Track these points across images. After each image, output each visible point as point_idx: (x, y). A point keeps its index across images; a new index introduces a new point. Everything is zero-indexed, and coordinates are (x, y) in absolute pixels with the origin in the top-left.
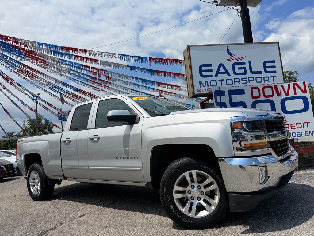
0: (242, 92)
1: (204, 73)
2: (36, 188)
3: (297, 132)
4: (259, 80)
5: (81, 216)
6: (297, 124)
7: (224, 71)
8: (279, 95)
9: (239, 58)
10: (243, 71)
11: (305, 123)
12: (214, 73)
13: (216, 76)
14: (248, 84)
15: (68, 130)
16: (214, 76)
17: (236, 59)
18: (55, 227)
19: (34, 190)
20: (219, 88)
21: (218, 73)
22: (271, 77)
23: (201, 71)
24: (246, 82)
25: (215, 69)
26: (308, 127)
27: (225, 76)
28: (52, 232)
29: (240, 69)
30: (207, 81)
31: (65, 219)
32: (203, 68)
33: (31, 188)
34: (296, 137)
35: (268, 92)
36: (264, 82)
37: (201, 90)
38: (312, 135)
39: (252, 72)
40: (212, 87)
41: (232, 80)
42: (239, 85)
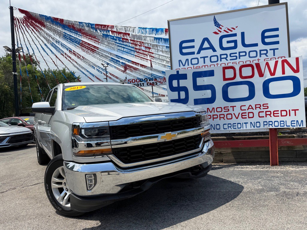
0: (211, 73)
1: (184, 51)
3: (281, 121)
4: (253, 54)
6: (281, 111)
7: (209, 46)
8: (261, 75)
9: (228, 29)
11: (292, 110)
12: (196, 50)
13: (199, 53)
14: (238, 60)
16: (196, 53)
17: (225, 31)
20: (178, 72)
21: (201, 49)
22: (270, 50)
23: (181, 48)
24: (235, 58)
26: (295, 115)
27: (210, 52)
29: (228, 42)
30: (187, 60)
32: (184, 45)
34: (278, 126)
35: (247, 72)
36: (260, 56)
38: (300, 126)
39: (244, 45)
40: (193, 66)
41: (217, 56)
42: (226, 62)
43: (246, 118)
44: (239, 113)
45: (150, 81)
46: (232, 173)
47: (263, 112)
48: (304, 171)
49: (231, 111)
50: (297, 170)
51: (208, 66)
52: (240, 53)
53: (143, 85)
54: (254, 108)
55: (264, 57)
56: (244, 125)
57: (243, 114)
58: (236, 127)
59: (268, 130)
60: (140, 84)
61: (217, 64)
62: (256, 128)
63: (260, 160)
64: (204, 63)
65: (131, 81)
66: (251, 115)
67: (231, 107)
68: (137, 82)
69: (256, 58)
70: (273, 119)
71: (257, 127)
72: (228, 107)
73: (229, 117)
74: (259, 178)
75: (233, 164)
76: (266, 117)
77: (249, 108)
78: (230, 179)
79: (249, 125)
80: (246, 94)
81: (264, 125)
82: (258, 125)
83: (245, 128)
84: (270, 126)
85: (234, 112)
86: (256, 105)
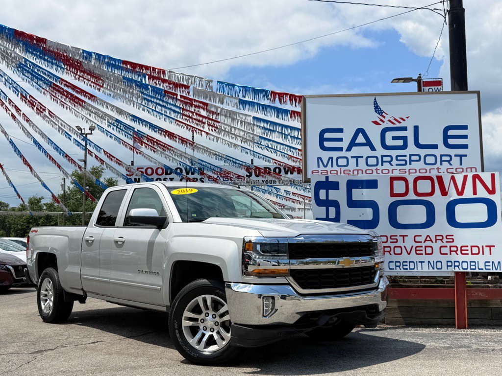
0: (372, 184)
1: (327, 144)
2: (48, 305)
3: (471, 262)
4: (430, 160)
5: (92, 343)
6: (472, 247)
7: (365, 142)
8: (444, 193)
9: (395, 119)
10: (400, 143)
11: (487, 246)
12: (345, 144)
13: (349, 149)
14: (408, 167)
15: (94, 226)
16: (345, 149)
17: (389, 121)
18: (55, 349)
19: (45, 307)
20: (327, 178)
21: (353, 144)
22: (456, 156)
23: (322, 140)
24: (404, 162)
25: (347, 137)
26: (491, 254)
27: (365, 151)
28: (49, 352)
29: (394, 138)
30: (331, 158)
31: (70, 343)
32: (327, 135)
33: (42, 304)
34: (467, 269)
35: (424, 187)
36: (441, 164)
37: (318, 172)
38: (496, 269)
39: (418, 145)
40: (340, 168)
41: (377, 157)
42: (391, 168)
43: (422, 254)
44: (412, 247)
46: (403, 334)
47: (446, 247)
49: (400, 243)
50: (493, 333)
51: (362, 171)
52: (411, 156)
54: (434, 240)
55: (446, 165)
56: (419, 264)
57: (418, 249)
58: (408, 267)
59: (453, 275)
60: (165, 179)
61: (377, 170)
62: (436, 270)
63: (440, 321)
64: (357, 166)
65: (144, 170)
66: (429, 250)
67: (400, 236)
68: (157, 173)
69: (435, 167)
70: (460, 258)
71: (437, 268)
72: (396, 236)
73: (398, 250)
74: (442, 339)
75: (400, 326)
76: (451, 254)
77: (426, 240)
78: (403, 339)
79: (425, 265)
80: (423, 219)
81: (448, 266)
82: (439, 265)
83: (419, 269)
84: (456, 268)
85: (404, 244)
86: (436, 236)
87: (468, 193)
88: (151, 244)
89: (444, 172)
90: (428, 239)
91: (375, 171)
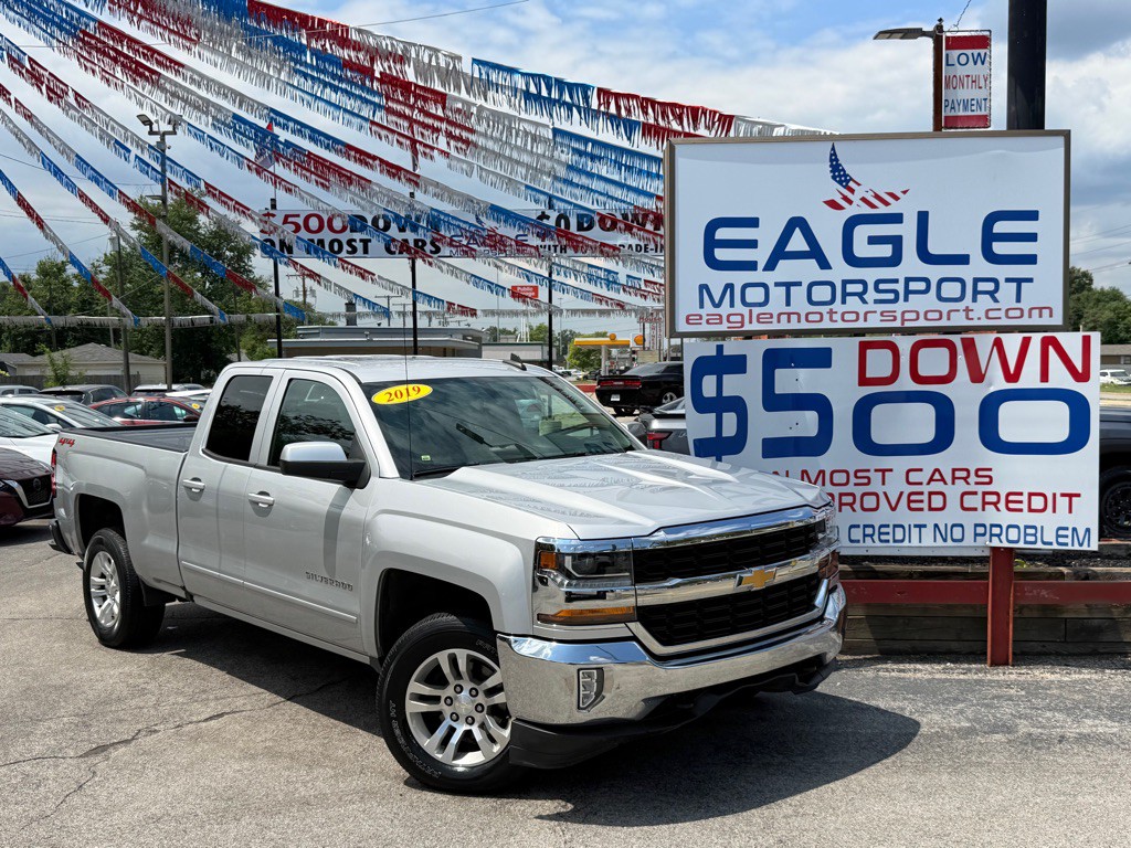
1: (721, 254)
2: (109, 609)
3: (1026, 527)
4: (951, 290)
5: (211, 718)
6: (1031, 495)
7: (807, 248)
8: (977, 376)
9: (877, 196)
10: (886, 251)
11: (1063, 495)
12: (761, 255)
13: (770, 266)
14: (900, 306)
15: (201, 453)
16: (761, 266)
17: (864, 200)
18: (133, 739)
19: (103, 612)
21: (780, 253)
22: (1008, 280)
23: (710, 243)
24: (891, 296)
25: (767, 237)
26: (1070, 511)
27: (807, 270)
28: (122, 749)
29: (873, 240)
30: (730, 287)
31: (164, 720)
32: (721, 234)
33: (96, 605)
34: (1017, 541)
36: (974, 300)
37: (701, 318)
38: (1081, 545)
39: (925, 256)
40: (748, 308)
41: (832, 285)
42: (862, 309)
43: (921, 509)
44: (901, 493)
45: (402, 230)
46: (875, 685)
47: (975, 493)
48: (1085, 682)
49: (876, 486)
50: (1066, 679)
51: (799, 314)
52: (908, 280)
53: (366, 251)
54: (948, 478)
55: (984, 300)
56: (915, 531)
57: (913, 498)
58: (890, 537)
59: (987, 553)
60: (350, 242)
61: (831, 312)
62: (950, 543)
63: (955, 646)
64: (788, 304)
65: (300, 221)
66: (937, 501)
67: (876, 470)
68: (331, 228)
69: (961, 305)
70: (1005, 518)
71: (954, 540)
72: (868, 471)
73: (870, 502)
74: (957, 700)
75: (868, 656)
76: (984, 509)
77: (931, 479)
78: (873, 703)
79: (928, 533)
80: (927, 434)
81: (976, 535)
82: (957, 533)
83: (915, 542)
84: (995, 539)
85: (884, 488)
86: (954, 470)
87: (1030, 378)
88: (332, 521)
89: (979, 319)
90: (937, 476)
91: (826, 317)
